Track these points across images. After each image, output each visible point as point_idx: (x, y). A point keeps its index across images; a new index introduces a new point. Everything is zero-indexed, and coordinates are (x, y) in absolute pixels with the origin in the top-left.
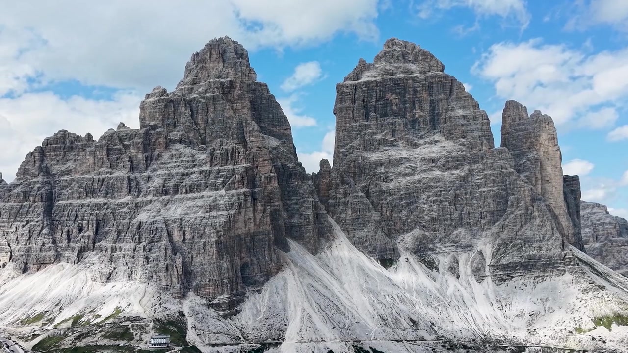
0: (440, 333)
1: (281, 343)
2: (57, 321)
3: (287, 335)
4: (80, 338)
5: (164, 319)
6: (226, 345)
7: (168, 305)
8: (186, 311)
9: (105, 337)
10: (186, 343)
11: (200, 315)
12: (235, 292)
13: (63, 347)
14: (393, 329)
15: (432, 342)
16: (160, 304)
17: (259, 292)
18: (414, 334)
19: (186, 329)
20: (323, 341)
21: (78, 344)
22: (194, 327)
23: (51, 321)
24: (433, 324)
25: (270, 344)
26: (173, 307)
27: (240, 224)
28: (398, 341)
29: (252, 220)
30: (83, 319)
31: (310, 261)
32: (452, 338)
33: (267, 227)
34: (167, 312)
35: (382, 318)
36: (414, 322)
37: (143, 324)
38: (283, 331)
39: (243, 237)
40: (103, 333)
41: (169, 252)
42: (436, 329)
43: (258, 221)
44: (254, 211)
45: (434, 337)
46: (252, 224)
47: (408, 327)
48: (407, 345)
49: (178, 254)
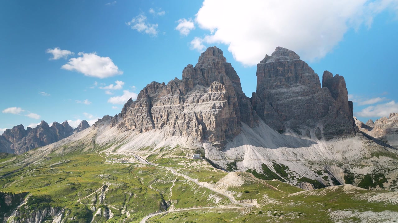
0: (306, 158)
1: (243, 160)
2: (154, 149)
3: (245, 157)
4: (164, 155)
5: (196, 149)
6: (221, 160)
7: (197, 144)
8: (204, 147)
9: (174, 155)
10: (205, 158)
11: (210, 149)
12: (222, 140)
13: (158, 158)
14: (287, 156)
15: (303, 162)
16: (194, 144)
17: (232, 141)
18: (296, 158)
19: (205, 153)
20: (260, 160)
21: (164, 157)
22: (208, 153)
23: (152, 149)
24: (302, 155)
25: (239, 160)
26: (199, 145)
27: (223, 114)
28: (290, 161)
29: (228, 113)
30: (164, 149)
31: (251, 130)
32: (311, 160)
33: (234, 116)
34: (197, 147)
35: (282, 152)
36: (295, 154)
37: (189, 150)
38: (243, 156)
39: (225, 119)
40: (173, 153)
41: (197, 124)
42: (304, 157)
43: (230, 114)
44: (229, 109)
45: (304, 160)
46: (228, 115)
47: (293, 156)
48: (294, 162)
49: (200, 125)
